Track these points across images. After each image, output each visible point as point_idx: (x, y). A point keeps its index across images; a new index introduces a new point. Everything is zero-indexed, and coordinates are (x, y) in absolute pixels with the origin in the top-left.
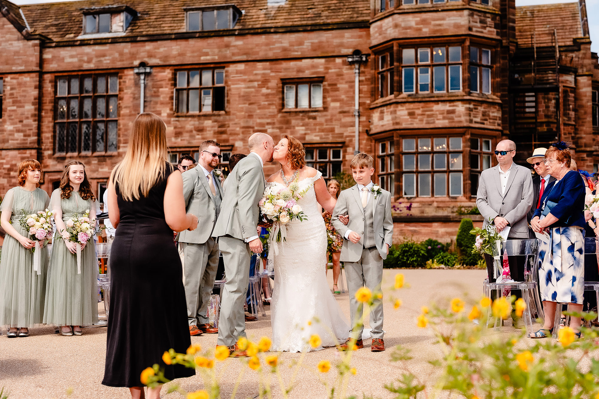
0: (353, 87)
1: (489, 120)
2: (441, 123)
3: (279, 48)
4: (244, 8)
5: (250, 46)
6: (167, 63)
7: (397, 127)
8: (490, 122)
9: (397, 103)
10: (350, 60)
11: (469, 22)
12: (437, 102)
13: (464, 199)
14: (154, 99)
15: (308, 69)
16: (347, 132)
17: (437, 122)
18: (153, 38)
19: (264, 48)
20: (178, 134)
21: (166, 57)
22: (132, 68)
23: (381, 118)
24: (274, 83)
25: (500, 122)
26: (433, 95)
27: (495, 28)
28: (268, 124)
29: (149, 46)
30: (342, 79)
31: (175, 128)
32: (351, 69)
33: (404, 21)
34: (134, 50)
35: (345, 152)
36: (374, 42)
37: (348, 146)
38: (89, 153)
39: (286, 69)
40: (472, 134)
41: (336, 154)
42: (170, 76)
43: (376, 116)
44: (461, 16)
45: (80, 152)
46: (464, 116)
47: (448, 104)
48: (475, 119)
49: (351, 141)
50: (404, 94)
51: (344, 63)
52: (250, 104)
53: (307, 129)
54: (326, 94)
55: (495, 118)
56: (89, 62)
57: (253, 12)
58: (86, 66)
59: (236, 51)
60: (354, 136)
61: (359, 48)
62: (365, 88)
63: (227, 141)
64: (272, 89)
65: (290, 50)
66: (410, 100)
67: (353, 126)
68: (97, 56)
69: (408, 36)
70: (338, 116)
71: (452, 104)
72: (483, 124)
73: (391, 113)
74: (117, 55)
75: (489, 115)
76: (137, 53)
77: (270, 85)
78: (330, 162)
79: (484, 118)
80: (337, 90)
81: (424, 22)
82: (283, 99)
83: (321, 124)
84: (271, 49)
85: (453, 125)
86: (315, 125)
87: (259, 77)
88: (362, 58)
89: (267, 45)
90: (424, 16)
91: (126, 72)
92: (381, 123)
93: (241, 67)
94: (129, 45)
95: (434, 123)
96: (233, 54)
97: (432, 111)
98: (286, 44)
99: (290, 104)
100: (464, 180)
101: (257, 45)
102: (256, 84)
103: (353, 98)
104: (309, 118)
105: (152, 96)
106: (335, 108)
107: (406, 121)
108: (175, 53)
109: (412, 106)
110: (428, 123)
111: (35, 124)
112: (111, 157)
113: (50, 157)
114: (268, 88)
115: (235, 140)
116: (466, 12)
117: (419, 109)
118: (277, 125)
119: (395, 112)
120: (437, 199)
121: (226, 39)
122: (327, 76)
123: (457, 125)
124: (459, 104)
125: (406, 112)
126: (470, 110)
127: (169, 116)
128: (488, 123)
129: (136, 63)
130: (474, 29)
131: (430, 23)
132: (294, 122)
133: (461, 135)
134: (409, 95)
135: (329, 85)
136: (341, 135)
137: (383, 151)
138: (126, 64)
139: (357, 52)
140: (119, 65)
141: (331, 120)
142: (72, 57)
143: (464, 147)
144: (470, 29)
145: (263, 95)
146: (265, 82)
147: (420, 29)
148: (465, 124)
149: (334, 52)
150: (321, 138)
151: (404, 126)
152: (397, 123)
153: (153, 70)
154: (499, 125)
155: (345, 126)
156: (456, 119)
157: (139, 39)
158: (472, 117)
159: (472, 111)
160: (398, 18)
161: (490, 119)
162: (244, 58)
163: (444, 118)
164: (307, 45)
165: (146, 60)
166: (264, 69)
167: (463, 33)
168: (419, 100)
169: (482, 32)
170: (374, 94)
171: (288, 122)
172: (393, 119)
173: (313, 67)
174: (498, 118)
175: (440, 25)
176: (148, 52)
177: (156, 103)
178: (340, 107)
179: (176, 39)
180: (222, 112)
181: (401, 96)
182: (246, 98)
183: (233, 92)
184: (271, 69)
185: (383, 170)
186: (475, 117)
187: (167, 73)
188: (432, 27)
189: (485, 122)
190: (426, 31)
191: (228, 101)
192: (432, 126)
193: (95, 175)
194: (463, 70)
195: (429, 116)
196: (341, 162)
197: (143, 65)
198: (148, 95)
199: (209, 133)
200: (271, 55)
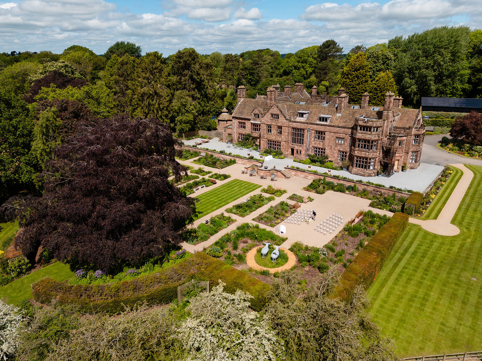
0: (350, 141)
4: (331, 115)
5: (330, 129)
13: (366, 170)
15: (341, 135)
20: (315, 144)
21: (314, 128)
23: (353, 151)
24: (335, 137)
27: (378, 137)
28: (332, 145)
29: (310, 125)
30: (348, 139)
31: (314, 142)
33: (359, 134)
35: (347, 154)
37: (348, 152)
38: (298, 144)
39: (337, 135)
40: (369, 158)
44: (370, 136)
45: (296, 144)
46: (368, 155)
47: (365, 152)
50: (357, 149)
51: (349, 136)
52: (329, 141)
53: (340, 147)
54: (344, 141)
57: (333, 117)
58: (298, 127)
59: (327, 129)
63: (324, 147)
65: (339, 131)
68: (300, 125)
70: (347, 146)
72: (372, 156)
74: (303, 126)
75: (374, 155)
76: (308, 126)
78: (344, 155)
80: (347, 141)
81: (362, 135)
83: (343, 147)
87: (331, 135)
89: (334, 129)
91: (306, 130)
93: (328, 133)
94: (307, 124)
97: (362, 153)
98: (337, 130)
99: (337, 142)
101: (332, 129)
102: (331, 137)
103: (350, 143)
104: (340, 145)
106: (346, 144)
107: (357, 154)
111: (288, 137)
112: (302, 146)
113: (290, 144)
115: (326, 147)
117: (359, 152)
118: (334, 146)
120: (361, 169)
121: (326, 126)
122: (345, 138)
123: (366, 157)
127: (314, 140)
129: (308, 128)
130: (372, 138)
132: (338, 146)
136: (347, 150)
138: (306, 128)
139: (352, 134)
140: (304, 128)
141: (345, 147)
142: (295, 125)
145: (332, 139)
146: (333, 137)
149: (347, 133)
150: (343, 150)
152: (355, 154)
153: (311, 130)
155: (348, 148)
157: (309, 123)
162: (329, 131)
163: (364, 155)
164: (342, 131)
165: (310, 128)
167: (370, 139)
171: (336, 145)
173: (343, 135)
175: (365, 137)
177: (311, 137)
179: (316, 125)
180: (324, 141)
182: (329, 139)
183: (326, 137)
184: (334, 134)
186: (370, 155)
187: (314, 131)
191: (325, 139)
192: (361, 156)
193: (299, 149)
198: (310, 135)
199: (321, 145)
200: (334, 131)
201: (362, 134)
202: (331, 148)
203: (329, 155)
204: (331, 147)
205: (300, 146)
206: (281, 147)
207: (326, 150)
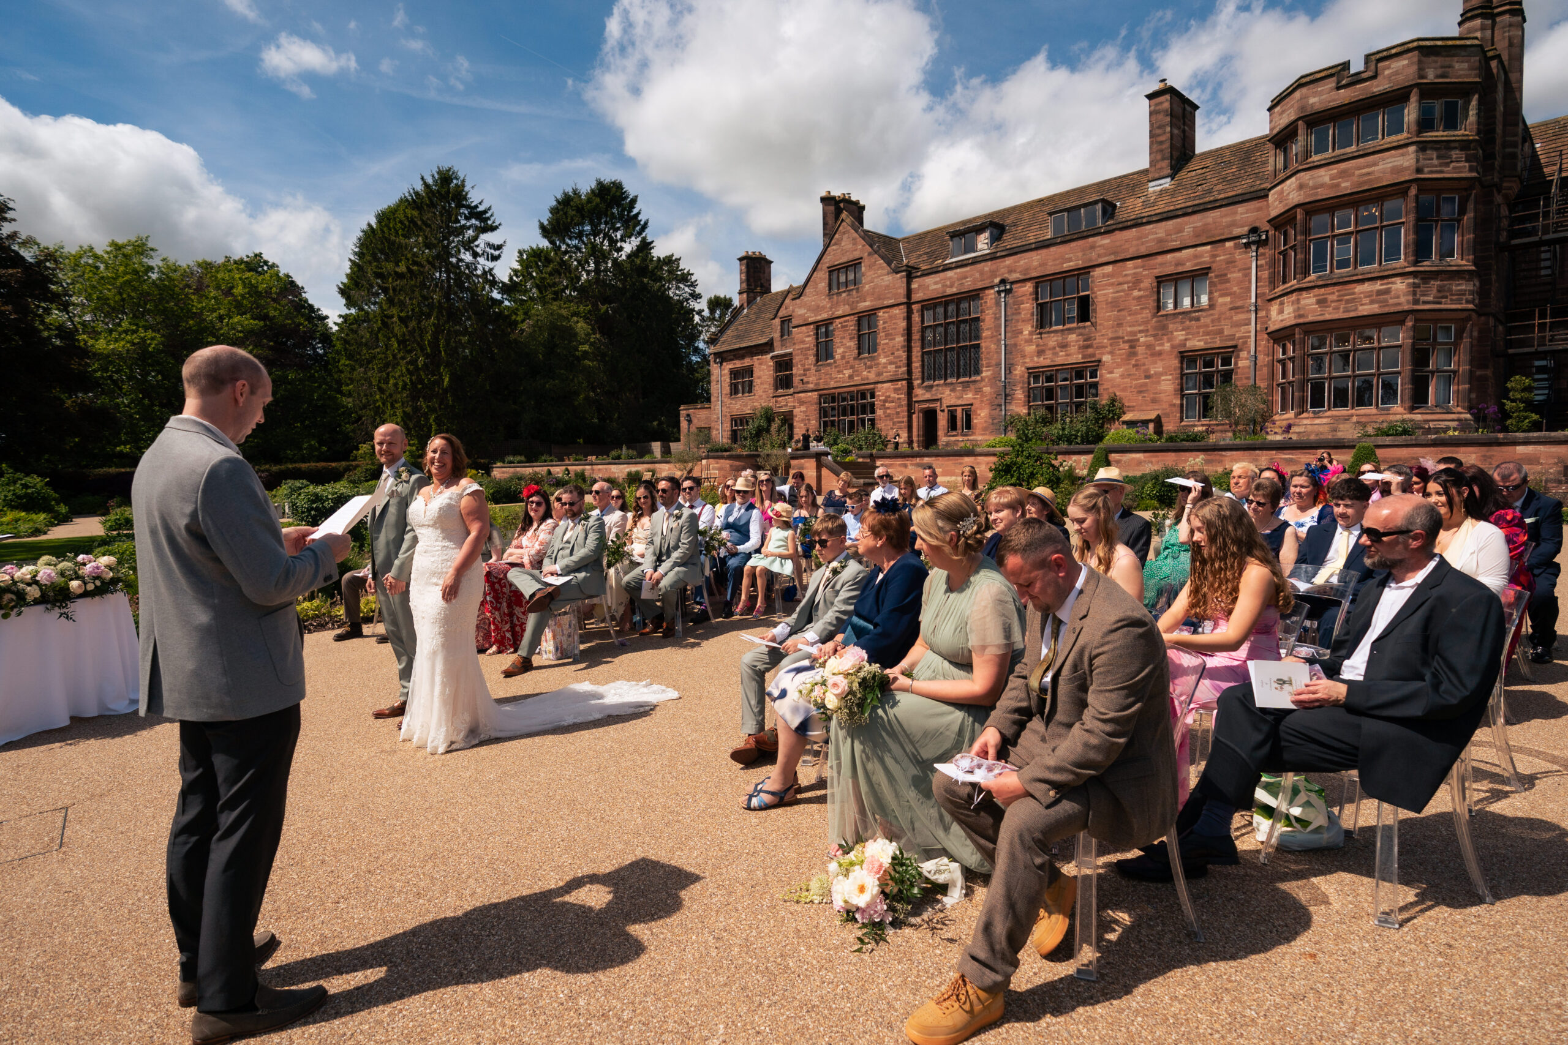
0: (1249, 275)
1: (1449, 297)
2: (1366, 309)
3: (1153, 240)
4: (1119, 200)
5: (1118, 244)
6: (1028, 276)
7: (1301, 321)
8: (1452, 300)
9: (1301, 290)
10: (1244, 241)
11: (1418, 161)
12: (1362, 281)
13: (1400, 410)
14: (1017, 317)
15: (1189, 260)
16: (1240, 332)
17: (1360, 308)
18: (1013, 252)
19: (1134, 243)
20: (1040, 353)
21: (1027, 270)
22: (992, 287)
23: (1281, 312)
24: (1148, 283)
25: (1471, 297)
26: (1357, 271)
27: (1467, 161)
28: (1140, 332)
29: (1009, 261)
30: (1235, 267)
31: (1037, 346)
32: (1246, 253)
33: (1313, 178)
34: (994, 267)
35: (1238, 357)
36: (1274, 213)
37: (1241, 350)
38: (954, 380)
39: (1161, 264)
40: (1416, 320)
41: (1226, 361)
42: (1031, 290)
43: (1274, 308)
44: (1403, 155)
45: (946, 379)
46: (1404, 296)
47: (1379, 282)
48: (1424, 299)
49: (1245, 343)
50: (1313, 276)
51: (1236, 247)
52: (1119, 311)
53: (1187, 334)
54: (1213, 289)
55: (1462, 293)
56: (951, 286)
57: (1130, 202)
58: (949, 291)
59: (1102, 251)
60: (1249, 337)
61: (1257, 224)
62: (1265, 274)
63: (1093, 355)
64: (1145, 290)
65: (1166, 241)
66: (1321, 283)
67: (1249, 324)
68: (959, 280)
69: (1320, 197)
70: (1228, 314)
71: (1385, 281)
72: (1440, 303)
73: (1293, 303)
74: (977, 275)
75: (1450, 290)
76: (997, 270)
77: (1142, 285)
78: (1218, 371)
79: (1440, 295)
80: (1228, 281)
81: (1343, 174)
82: (1159, 300)
83: (1207, 326)
84: (1143, 244)
85: (1386, 310)
86: (1198, 327)
87: (1130, 278)
88: (1260, 236)
89: (1139, 238)
90: (1343, 166)
91: (987, 292)
92: (1280, 317)
93: (1109, 269)
94: (989, 263)
95: (1356, 309)
96: (1099, 256)
97: (1354, 293)
98: (1161, 234)
99: (1169, 306)
100: (1403, 385)
101: (1127, 241)
102: (1126, 286)
103: (1249, 289)
104: (1191, 320)
105: (1013, 314)
106: (1225, 304)
107: (1314, 310)
108: (1035, 263)
109: (1323, 290)
110: (1346, 311)
111: (904, 355)
112: (975, 381)
113: (919, 386)
114: (1140, 290)
115: (1103, 354)
116: (1412, 149)
117: (1333, 293)
118: (1150, 333)
119: (1298, 301)
120: (1358, 412)
121: (1091, 240)
122: (1214, 266)
123: (1392, 310)
124: (1398, 280)
125: (1314, 300)
126: (1415, 285)
127: (1031, 333)
128: (1450, 302)
129: (997, 281)
130: (1426, 170)
131: (1353, 174)
132: (1171, 326)
133: (1401, 323)
134: (1320, 277)
135: (1216, 276)
136: (1232, 337)
137: (1284, 353)
138: (987, 284)
139: (1254, 230)
140: (980, 285)
141: (1219, 320)
142: (936, 283)
143: (1404, 338)
144: (1419, 170)
145: (1134, 299)
146: (1136, 283)
147: (1338, 185)
148: (1406, 307)
149: (1222, 234)
150: (1206, 343)
151: (1310, 318)
152: (1300, 316)
153: (1014, 286)
154: (1468, 302)
155: (1238, 325)
156: (1391, 301)
157: (999, 254)
158: (1418, 297)
159: (1419, 287)
160: (1305, 177)
161: (1452, 295)
162: (1112, 258)
163: (1372, 302)
164: (1187, 231)
165: (1006, 276)
166: (1135, 268)
167: (1407, 178)
168: (1334, 281)
169: (1441, 172)
170: (1273, 283)
171: (1164, 327)
172: (1294, 311)
173: (1196, 257)
174: (1468, 293)
175: (1369, 174)
176: (1008, 267)
177: (1018, 321)
178: (1231, 302)
179: (1036, 249)
180: (1088, 323)
181: (1307, 279)
182: (1114, 304)
183: (1100, 299)
184: (1143, 267)
185: (1283, 378)
186: (1424, 296)
187: (1029, 287)
188: (1355, 179)
189: (1444, 300)
190: (1346, 186)
191: (1095, 311)
192: (1352, 314)
193: (960, 402)
194: (1406, 231)
195: (1347, 302)
196: (1232, 370)
197: (1003, 282)
198: (1009, 313)
199: (1073, 349)
200: (1143, 250)
201: (1334, 170)
202: (1132, 354)
203: (1127, 397)
204: (1133, 344)
205: (966, 385)
206: (879, 412)
207: (1102, 372)
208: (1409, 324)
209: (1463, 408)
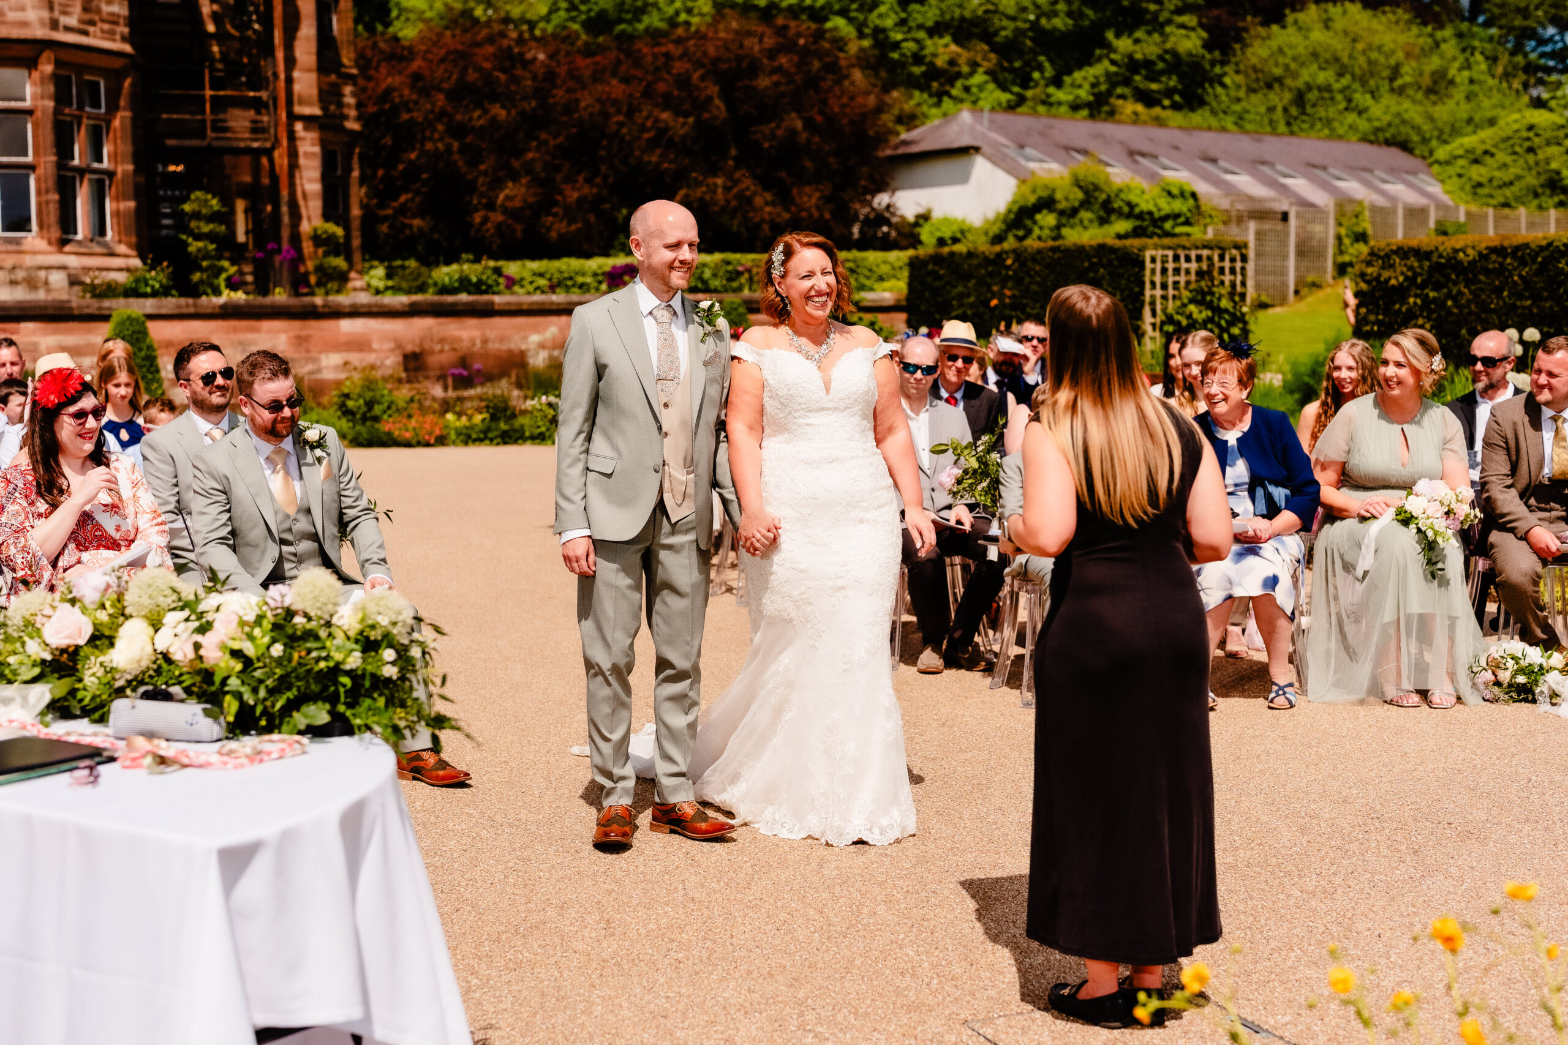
1: (100, 25)
8: (102, 31)
13: (41, 244)
25: (126, 30)
40: (58, 63)
46: (34, 7)
48: (64, 20)
55: (113, 20)
72: (86, 33)
75: (99, 11)
79: (87, 17)
100: (39, 193)
123: (15, 33)
128: (99, 34)
133: (30, 63)
143: (34, 97)
148: (40, 33)
154: (124, 39)
156: (12, 16)
158: (56, 14)
161: (103, 21)
174: (122, 21)
186: (65, 13)
189: (91, 29)
208: (48, 68)
209: (130, 246)
